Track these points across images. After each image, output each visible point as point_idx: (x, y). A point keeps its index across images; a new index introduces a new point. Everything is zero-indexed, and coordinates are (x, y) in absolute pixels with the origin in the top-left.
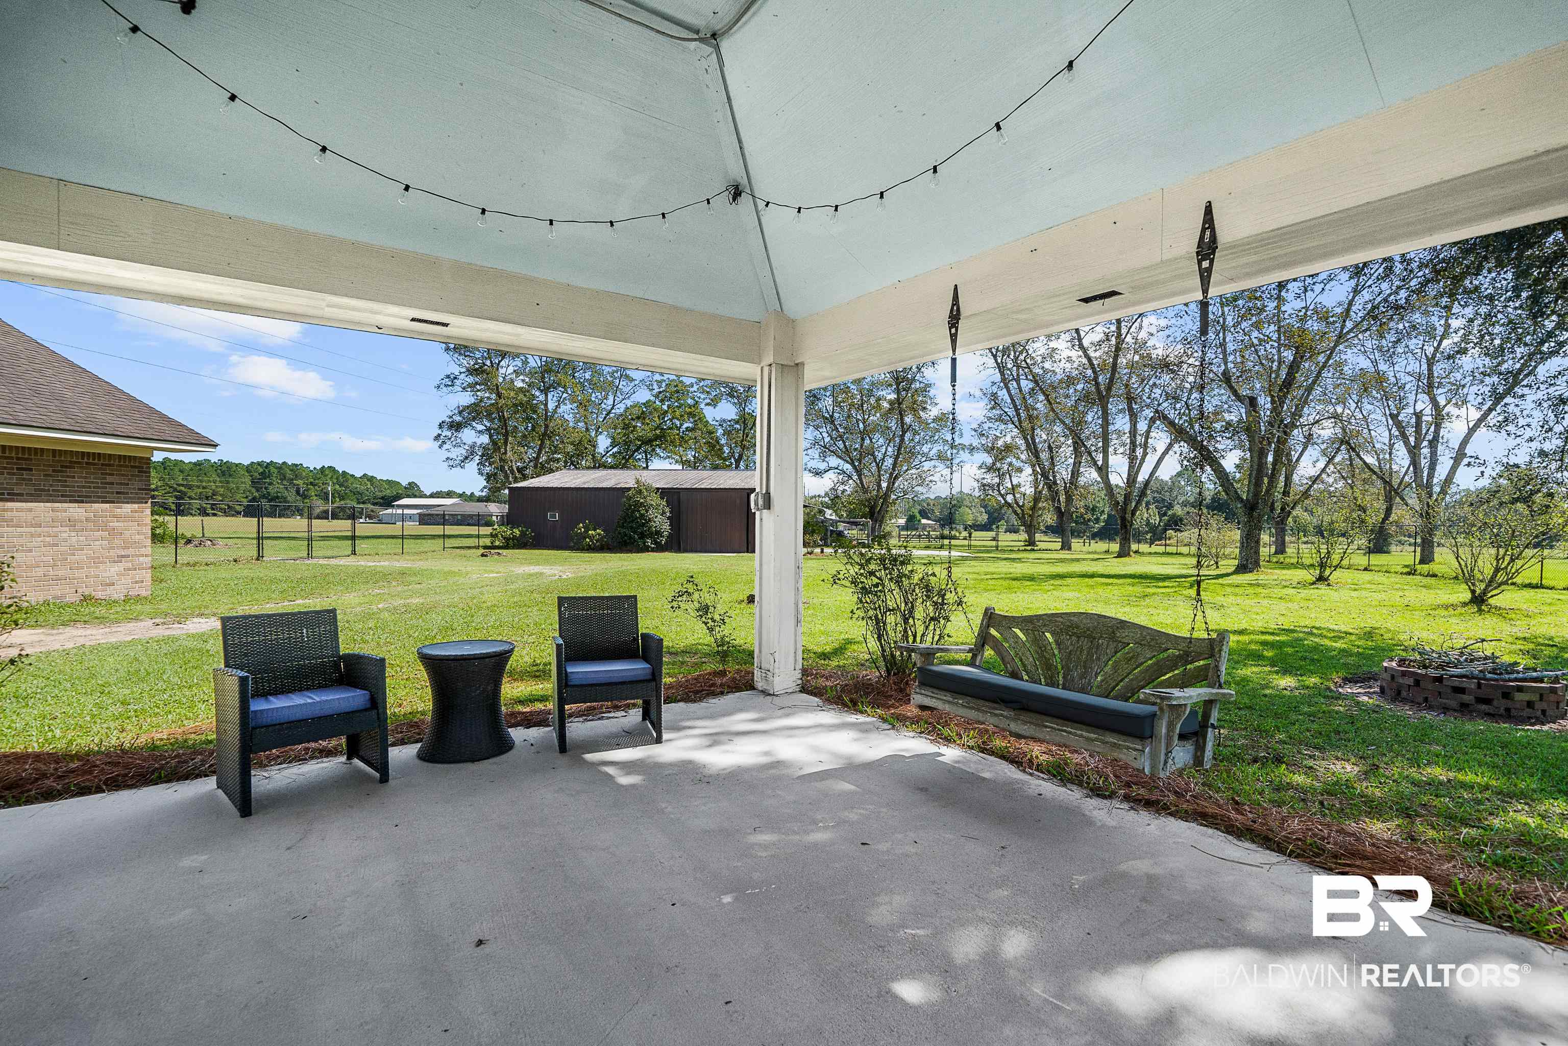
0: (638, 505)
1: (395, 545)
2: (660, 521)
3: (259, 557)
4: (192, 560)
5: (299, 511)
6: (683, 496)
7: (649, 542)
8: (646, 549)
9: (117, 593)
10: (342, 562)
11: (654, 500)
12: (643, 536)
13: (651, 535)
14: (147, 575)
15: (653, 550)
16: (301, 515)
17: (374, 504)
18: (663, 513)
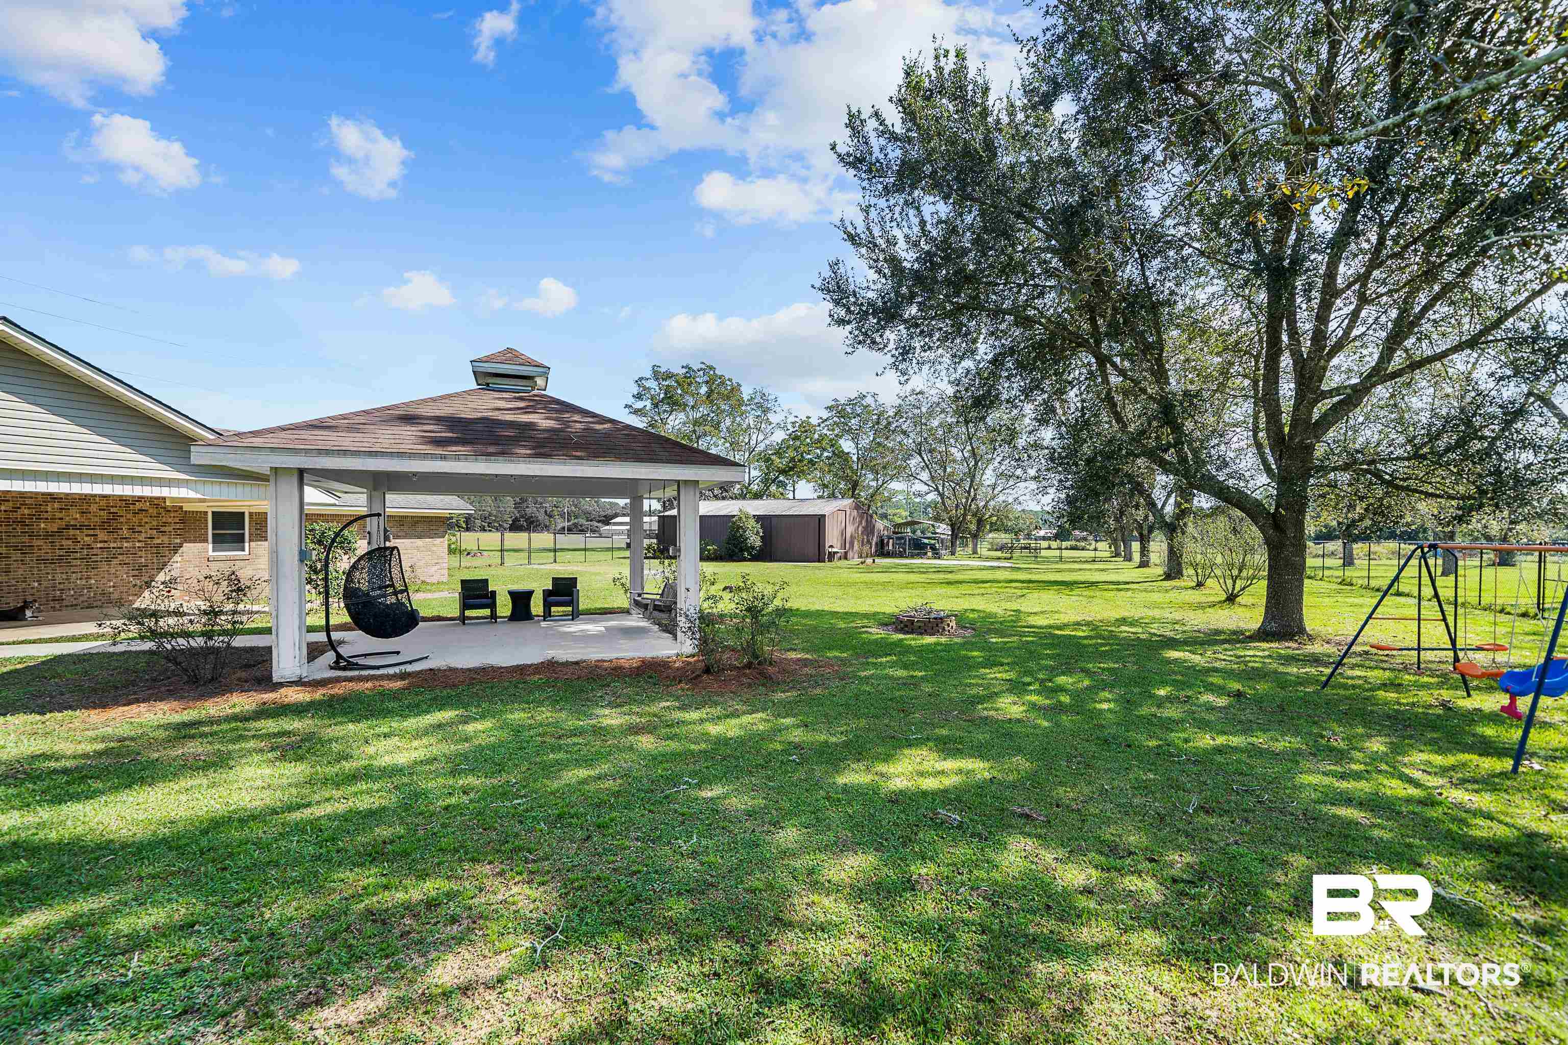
0: (739, 527)
1: (580, 555)
2: (755, 540)
3: (502, 564)
4: (468, 565)
5: (547, 528)
6: (774, 521)
7: (746, 554)
8: (744, 560)
9: (434, 580)
10: (548, 567)
11: (752, 523)
12: (742, 550)
13: (747, 549)
14: (446, 572)
15: (750, 560)
16: (548, 530)
17: (599, 521)
18: (758, 532)
